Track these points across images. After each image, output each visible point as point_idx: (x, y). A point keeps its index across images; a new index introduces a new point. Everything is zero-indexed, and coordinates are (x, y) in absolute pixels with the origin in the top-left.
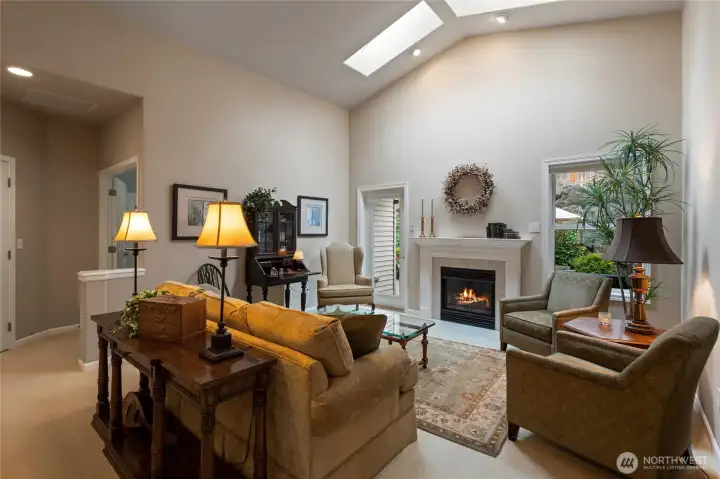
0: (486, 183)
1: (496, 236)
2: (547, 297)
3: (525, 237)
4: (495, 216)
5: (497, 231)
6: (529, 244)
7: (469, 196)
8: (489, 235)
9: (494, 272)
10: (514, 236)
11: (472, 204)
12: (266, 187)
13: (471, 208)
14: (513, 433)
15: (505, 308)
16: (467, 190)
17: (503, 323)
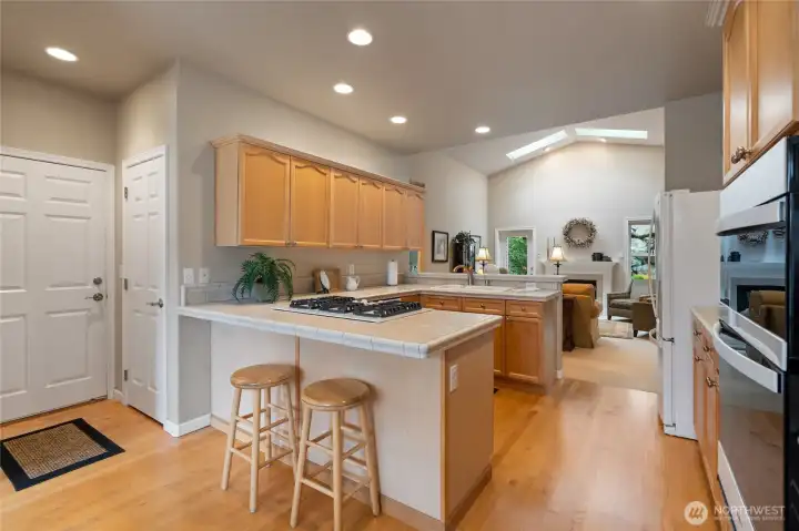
0: (592, 230)
1: (598, 260)
2: (630, 292)
3: (615, 260)
4: (596, 249)
5: (599, 257)
6: (617, 264)
7: (580, 237)
8: (594, 259)
9: (596, 281)
10: (609, 260)
11: (582, 241)
12: (464, 230)
13: (582, 244)
14: (635, 335)
15: (610, 298)
16: (579, 233)
17: (610, 305)
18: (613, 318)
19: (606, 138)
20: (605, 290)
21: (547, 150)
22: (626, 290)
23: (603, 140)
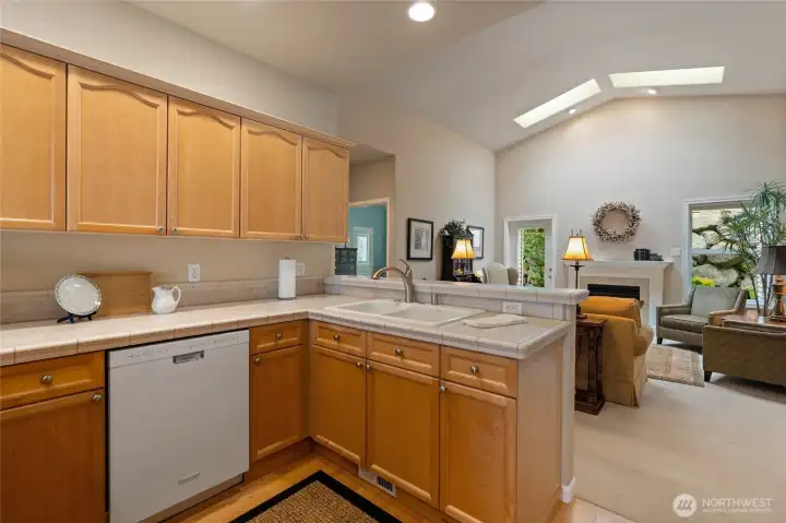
0: (634, 217)
1: (643, 259)
2: (690, 305)
3: (667, 260)
4: (640, 243)
5: (643, 255)
6: (671, 264)
7: (616, 226)
8: (636, 258)
9: (638, 288)
10: (660, 259)
11: (619, 233)
12: (458, 219)
13: (620, 237)
14: (707, 378)
15: (660, 312)
16: (615, 223)
17: (660, 323)
18: (665, 341)
19: (656, 88)
20: (653, 301)
21: (572, 112)
22: (684, 302)
23: (653, 92)
